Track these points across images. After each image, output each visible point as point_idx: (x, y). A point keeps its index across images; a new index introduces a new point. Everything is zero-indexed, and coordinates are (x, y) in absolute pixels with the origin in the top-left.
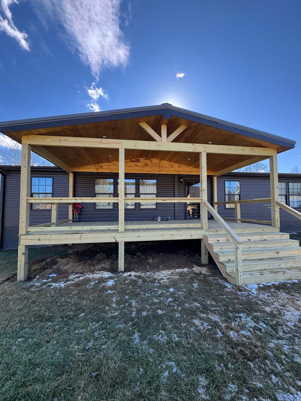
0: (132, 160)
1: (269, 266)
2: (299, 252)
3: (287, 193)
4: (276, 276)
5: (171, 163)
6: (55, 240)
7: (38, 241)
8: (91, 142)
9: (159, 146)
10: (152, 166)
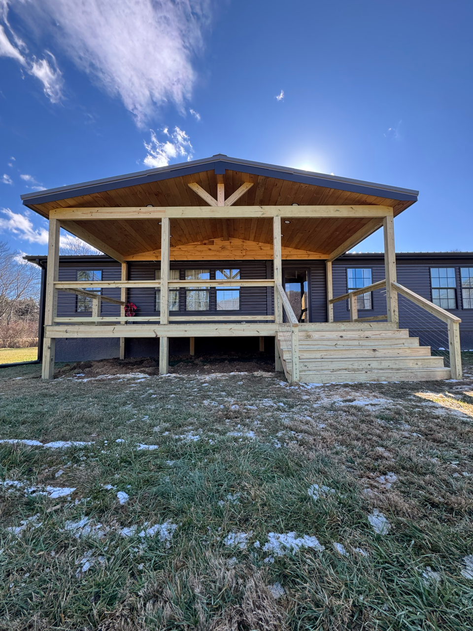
0: (204, 242)
1: (352, 365)
2: (410, 351)
3: (457, 286)
4: (354, 375)
5: (260, 244)
6: (84, 332)
7: (65, 333)
8: (128, 212)
9: (213, 211)
10: (232, 249)
